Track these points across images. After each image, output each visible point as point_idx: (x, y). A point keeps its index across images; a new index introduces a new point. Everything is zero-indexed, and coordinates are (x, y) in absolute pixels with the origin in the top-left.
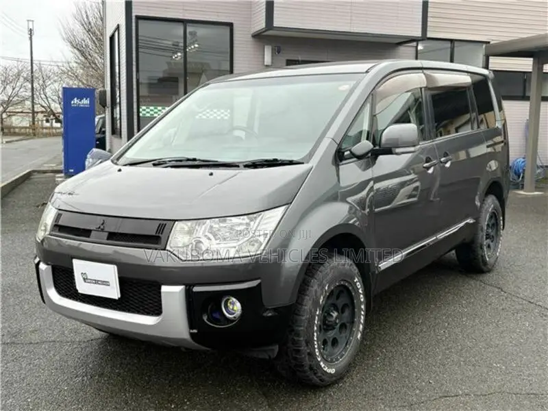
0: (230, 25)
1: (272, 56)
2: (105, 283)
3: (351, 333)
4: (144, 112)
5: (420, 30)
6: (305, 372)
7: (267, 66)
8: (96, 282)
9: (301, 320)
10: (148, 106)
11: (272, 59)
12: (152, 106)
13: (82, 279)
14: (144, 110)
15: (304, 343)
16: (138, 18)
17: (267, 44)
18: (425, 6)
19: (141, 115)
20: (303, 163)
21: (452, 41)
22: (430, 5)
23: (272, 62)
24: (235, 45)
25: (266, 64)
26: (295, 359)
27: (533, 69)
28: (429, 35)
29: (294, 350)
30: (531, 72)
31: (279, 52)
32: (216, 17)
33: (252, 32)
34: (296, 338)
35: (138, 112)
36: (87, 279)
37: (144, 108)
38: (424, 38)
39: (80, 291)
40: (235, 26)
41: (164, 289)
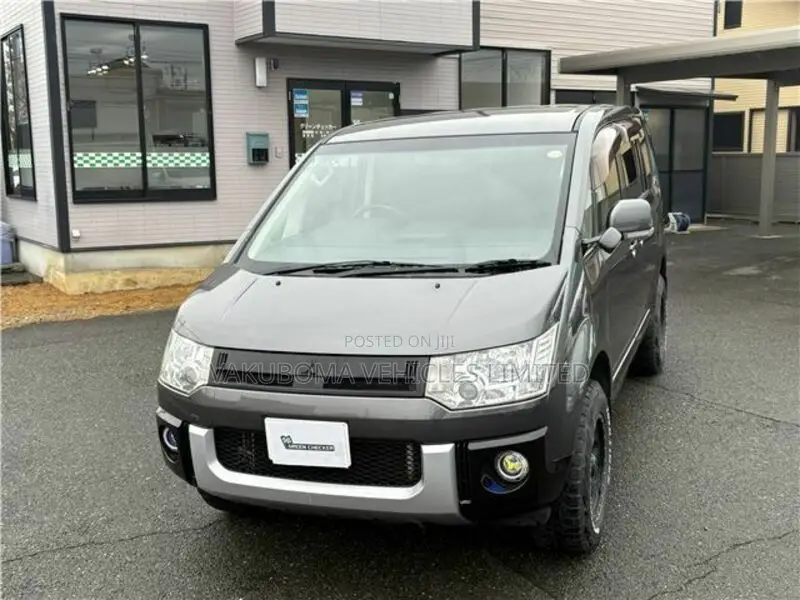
0: (204, 28)
1: (268, 73)
2: (329, 448)
3: (601, 479)
4: (80, 162)
5: (471, 36)
6: (578, 537)
7: (260, 87)
8: (308, 447)
9: (578, 471)
10: (86, 151)
11: (268, 78)
12: (91, 151)
13: (282, 445)
14: (80, 158)
15: (581, 501)
16: (65, 17)
17: (260, 56)
18: (476, 7)
19: (76, 166)
20: (548, 265)
21: (503, 50)
22: (482, 7)
23: (268, 82)
24: (212, 57)
25: (258, 84)
26: (568, 522)
27: (618, 88)
28: (483, 42)
29: (569, 511)
30: (615, 92)
31: (276, 67)
32: (182, 16)
33: (236, 39)
34: (571, 496)
35: (72, 162)
36: (291, 444)
37: (80, 155)
38: (477, 46)
39: (275, 462)
40: (210, 28)
41: (426, 449)
